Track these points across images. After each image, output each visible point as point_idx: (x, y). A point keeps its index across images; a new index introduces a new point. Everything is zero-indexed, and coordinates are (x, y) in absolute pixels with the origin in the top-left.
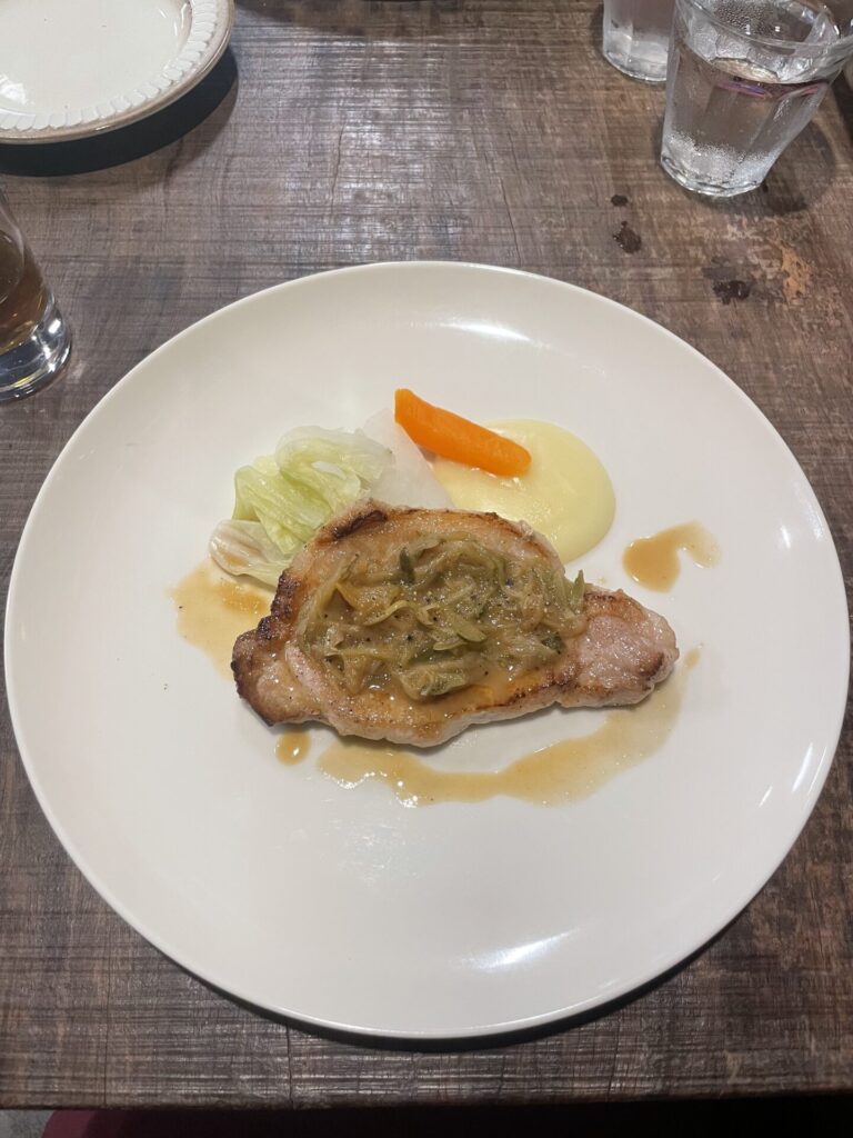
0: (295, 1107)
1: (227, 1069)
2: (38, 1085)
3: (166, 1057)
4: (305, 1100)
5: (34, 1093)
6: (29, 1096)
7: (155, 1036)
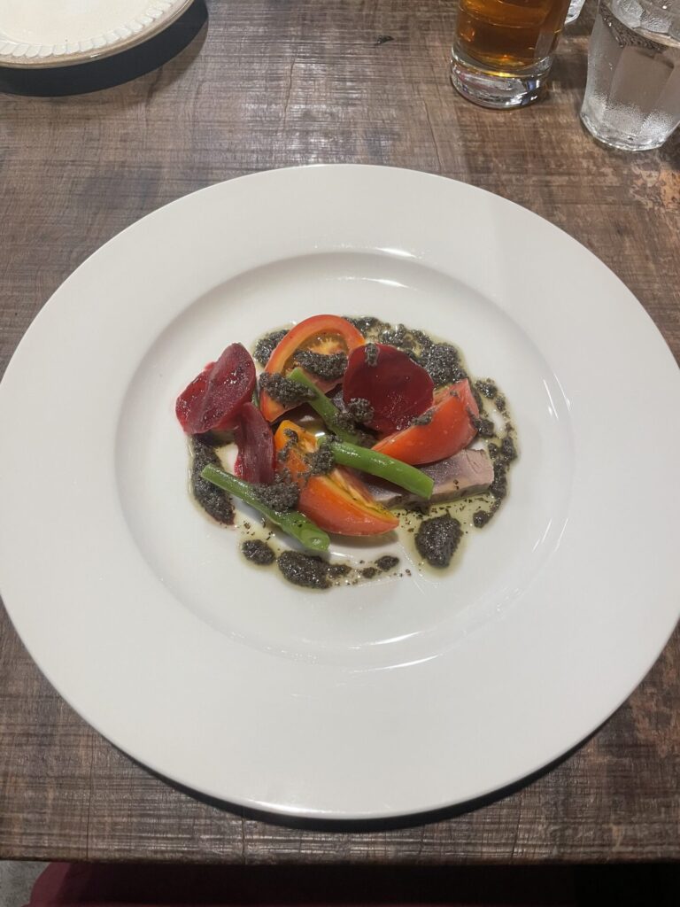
0: (247, 863)
1: (190, 830)
2: (30, 841)
3: (139, 819)
4: (256, 857)
5: (27, 847)
6: (23, 849)
7: (129, 801)
